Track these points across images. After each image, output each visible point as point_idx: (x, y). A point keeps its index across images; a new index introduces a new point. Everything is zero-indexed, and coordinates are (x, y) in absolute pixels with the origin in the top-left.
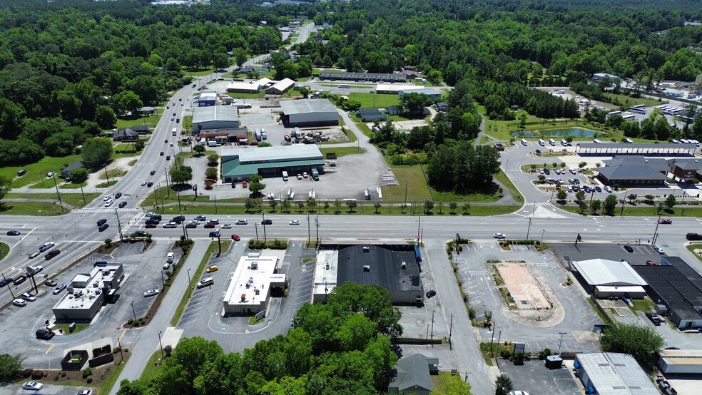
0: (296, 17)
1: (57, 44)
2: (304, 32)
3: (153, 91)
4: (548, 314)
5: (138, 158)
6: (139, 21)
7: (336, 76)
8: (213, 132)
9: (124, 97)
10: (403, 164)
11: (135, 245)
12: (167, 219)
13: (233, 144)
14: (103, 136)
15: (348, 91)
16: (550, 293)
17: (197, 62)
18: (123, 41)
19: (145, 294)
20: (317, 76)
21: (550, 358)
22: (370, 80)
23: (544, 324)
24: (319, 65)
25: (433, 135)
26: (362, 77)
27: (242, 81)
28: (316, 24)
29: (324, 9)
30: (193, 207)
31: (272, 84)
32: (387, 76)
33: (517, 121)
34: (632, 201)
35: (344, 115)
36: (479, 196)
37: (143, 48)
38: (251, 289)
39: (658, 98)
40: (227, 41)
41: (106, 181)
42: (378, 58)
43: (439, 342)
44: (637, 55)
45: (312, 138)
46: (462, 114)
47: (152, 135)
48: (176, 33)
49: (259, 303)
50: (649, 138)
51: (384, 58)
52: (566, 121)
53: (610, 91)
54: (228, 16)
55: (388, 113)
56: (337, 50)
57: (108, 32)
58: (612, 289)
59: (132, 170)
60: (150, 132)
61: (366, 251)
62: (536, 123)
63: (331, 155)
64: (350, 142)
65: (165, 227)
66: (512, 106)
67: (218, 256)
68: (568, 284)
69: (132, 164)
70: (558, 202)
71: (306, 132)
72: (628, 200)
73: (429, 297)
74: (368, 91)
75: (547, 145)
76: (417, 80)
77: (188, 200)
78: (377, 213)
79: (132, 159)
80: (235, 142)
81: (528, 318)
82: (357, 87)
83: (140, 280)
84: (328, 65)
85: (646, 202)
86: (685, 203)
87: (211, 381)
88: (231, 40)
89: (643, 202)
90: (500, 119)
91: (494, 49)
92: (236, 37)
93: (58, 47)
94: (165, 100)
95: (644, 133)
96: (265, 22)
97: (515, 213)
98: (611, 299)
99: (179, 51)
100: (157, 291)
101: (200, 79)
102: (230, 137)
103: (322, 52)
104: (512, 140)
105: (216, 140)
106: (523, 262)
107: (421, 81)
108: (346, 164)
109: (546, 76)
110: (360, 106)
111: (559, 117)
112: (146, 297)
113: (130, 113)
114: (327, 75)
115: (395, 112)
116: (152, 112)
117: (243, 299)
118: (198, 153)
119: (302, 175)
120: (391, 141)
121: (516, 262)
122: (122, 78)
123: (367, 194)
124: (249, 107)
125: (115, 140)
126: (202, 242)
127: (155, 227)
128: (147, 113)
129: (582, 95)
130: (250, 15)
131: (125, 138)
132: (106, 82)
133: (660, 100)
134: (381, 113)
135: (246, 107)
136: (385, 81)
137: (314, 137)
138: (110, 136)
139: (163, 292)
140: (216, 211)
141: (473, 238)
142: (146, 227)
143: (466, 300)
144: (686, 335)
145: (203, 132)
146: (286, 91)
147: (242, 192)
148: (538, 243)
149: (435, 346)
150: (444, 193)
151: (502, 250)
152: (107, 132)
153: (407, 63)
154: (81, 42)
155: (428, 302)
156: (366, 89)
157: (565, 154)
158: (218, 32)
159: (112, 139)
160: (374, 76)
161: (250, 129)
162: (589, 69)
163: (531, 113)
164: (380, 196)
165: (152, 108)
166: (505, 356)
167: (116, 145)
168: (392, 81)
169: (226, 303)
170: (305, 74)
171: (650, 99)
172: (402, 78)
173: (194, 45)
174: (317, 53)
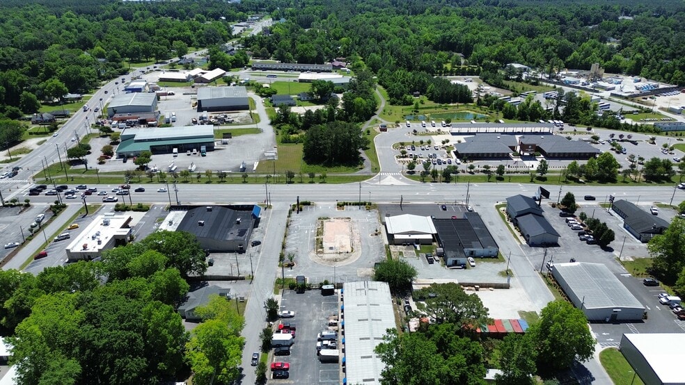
0: (257, 13)
1: (9, 38)
2: (258, 26)
3: (82, 80)
4: (346, 257)
5: (48, 138)
6: (100, 16)
7: (267, 66)
8: (126, 115)
9: (49, 84)
10: (290, 143)
11: (14, 209)
12: (50, 188)
13: (142, 126)
14: (23, 120)
15: (273, 80)
16: (356, 241)
17: (138, 54)
18: (72, 35)
19: (6, 246)
20: (250, 66)
21: (325, 287)
22: (299, 70)
23: (338, 264)
24: (256, 56)
25: (325, 117)
26: (291, 67)
27: (177, 71)
28: (273, 20)
29: (288, 5)
30: (80, 178)
31: (203, 73)
32: (315, 66)
33: (413, 106)
34: (472, 170)
35: (259, 101)
36: (343, 168)
37: (89, 41)
38: (96, 240)
39: (553, 85)
40: (174, 35)
41: (9, 158)
42: (306, 49)
43: (243, 279)
44: (547, 46)
45: (217, 120)
46: (353, 98)
47: (69, 119)
48: (126, 27)
49: (97, 251)
50: (522, 120)
51: (313, 49)
52: (458, 106)
53: (514, 80)
54: (188, 11)
55: (299, 99)
56: (275, 43)
57: (62, 26)
58: (407, 237)
59: (38, 149)
60: (69, 116)
61: (209, 210)
62: (431, 108)
63: (227, 135)
64: (253, 124)
65: (46, 194)
66: (415, 93)
67: (84, 216)
68: (376, 235)
69: (40, 144)
70: (408, 172)
71: (213, 116)
72: (469, 170)
73: (253, 246)
74: (292, 80)
75: (429, 126)
76: (343, 71)
77: (78, 173)
78: (245, 182)
79: (42, 139)
80: (144, 124)
81: (328, 260)
82: (284, 76)
83: (7, 236)
84: (265, 57)
85: (484, 171)
86: (517, 172)
87: (18, 302)
88: (178, 34)
89: (481, 172)
90: (399, 104)
91: (423, 42)
92: (184, 31)
93: (9, 41)
94: (96, 89)
95: (518, 115)
96: (223, 18)
97: (365, 181)
98: (404, 245)
99: (122, 43)
100: (17, 244)
101: (137, 69)
102: (141, 120)
103: (262, 45)
104: (398, 122)
105: (127, 122)
106: (348, 218)
107: (345, 71)
108: (239, 142)
109: (464, 66)
110: (275, 93)
111: (454, 102)
112: (6, 248)
113: (56, 100)
114: (259, 66)
115: (306, 98)
116: (79, 98)
117: (85, 247)
118: (105, 134)
119: (192, 151)
120: (287, 123)
121: (342, 219)
122: (57, 68)
123: (241, 167)
124: (173, 94)
125: (33, 124)
126: (73, 206)
127: (38, 194)
128: (73, 100)
129: (487, 83)
130: (210, 11)
131: (42, 122)
132: (41, 72)
133: (555, 87)
134: (292, 99)
135: (170, 94)
136: (313, 71)
137: (219, 119)
138: (30, 119)
139: (23, 245)
140: (99, 181)
141: (318, 201)
142: (30, 195)
143: (283, 247)
144: (451, 270)
145: (117, 116)
146: (213, 80)
147: (130, 165)
148: (370, 204)
149: (238, 281)
150: (312, 166)
151: (337, 210)
152: (27, 116)
153: (339, 55)
154: (29, 36)
155: (251, 250)
156: (291, 79)
157: (439, 134)
158: (169, 26)
159: (31, 123)
160: (302, 66)
161: (163, 113)
162: (504, 59)
163: (430, 99)
164: (255, 169)
165: (79, 96)
166: (292, 287)
167: (33, 128)
168: (319, 71)
169: (68, 251)
170: (238, 64)
171: (547, 86)
172: (328, 69)
173: (139, 38)
174: (256, 46)
